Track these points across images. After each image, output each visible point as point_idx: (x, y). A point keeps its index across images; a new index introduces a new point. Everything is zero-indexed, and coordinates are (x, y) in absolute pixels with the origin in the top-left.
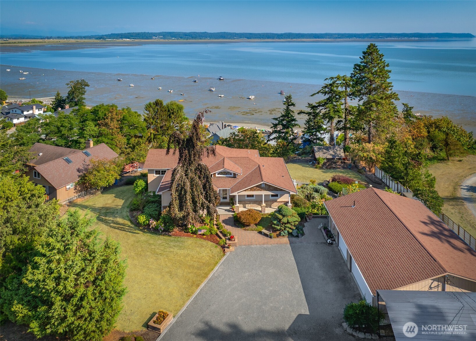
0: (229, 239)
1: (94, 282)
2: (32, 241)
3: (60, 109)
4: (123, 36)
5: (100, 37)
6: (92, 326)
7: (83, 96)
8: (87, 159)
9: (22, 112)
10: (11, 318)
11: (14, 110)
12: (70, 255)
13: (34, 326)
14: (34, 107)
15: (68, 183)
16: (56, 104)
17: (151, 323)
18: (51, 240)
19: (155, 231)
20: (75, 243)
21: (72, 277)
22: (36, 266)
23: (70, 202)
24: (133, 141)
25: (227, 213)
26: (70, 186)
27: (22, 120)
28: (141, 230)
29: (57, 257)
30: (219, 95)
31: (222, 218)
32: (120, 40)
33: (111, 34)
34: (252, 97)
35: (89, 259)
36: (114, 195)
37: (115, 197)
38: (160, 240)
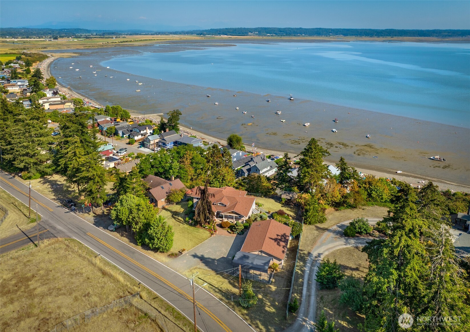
0: (215, 232)
1: (165, 236)
2: (150, 222)
3: (163, 132)
4: (221, 32)
5: (201, 33)
6: (164, 247)
7: (178, 122)
8: (170, 187)
9: (140, 131)
10: (145, 243)
11: (135, 129)
12: (159, 227)
13: (150, 245)
14: (147, 128)
15: (162, 199)
16: (160, 126)
17: (180, 251)
18: (154, 223)
19: (191, 225)
20: (160, 225)
21: (159, 233)
22: (151, 229)
23: (163, 207)
24: (198, 171)
25: (220, 221)
26: (163, 200)
27: (140, 137)
28: (186, 223)
29: (156, 227)
30: (282, 120)
31: (217, 223)
32: (218, 37)
33: (211, 29)
34: (307, 124)
35: (163, 229)
36: (181, 206)
37: (181, 207)
38: (192, 228)
